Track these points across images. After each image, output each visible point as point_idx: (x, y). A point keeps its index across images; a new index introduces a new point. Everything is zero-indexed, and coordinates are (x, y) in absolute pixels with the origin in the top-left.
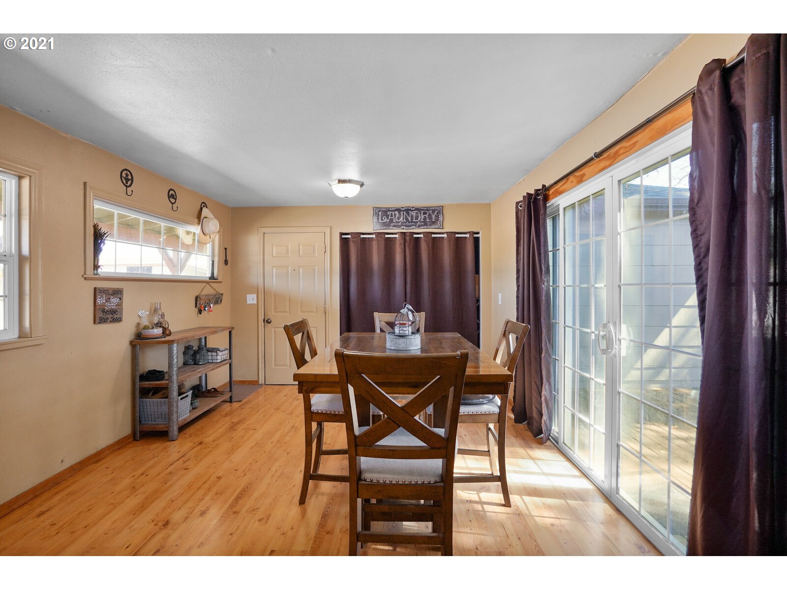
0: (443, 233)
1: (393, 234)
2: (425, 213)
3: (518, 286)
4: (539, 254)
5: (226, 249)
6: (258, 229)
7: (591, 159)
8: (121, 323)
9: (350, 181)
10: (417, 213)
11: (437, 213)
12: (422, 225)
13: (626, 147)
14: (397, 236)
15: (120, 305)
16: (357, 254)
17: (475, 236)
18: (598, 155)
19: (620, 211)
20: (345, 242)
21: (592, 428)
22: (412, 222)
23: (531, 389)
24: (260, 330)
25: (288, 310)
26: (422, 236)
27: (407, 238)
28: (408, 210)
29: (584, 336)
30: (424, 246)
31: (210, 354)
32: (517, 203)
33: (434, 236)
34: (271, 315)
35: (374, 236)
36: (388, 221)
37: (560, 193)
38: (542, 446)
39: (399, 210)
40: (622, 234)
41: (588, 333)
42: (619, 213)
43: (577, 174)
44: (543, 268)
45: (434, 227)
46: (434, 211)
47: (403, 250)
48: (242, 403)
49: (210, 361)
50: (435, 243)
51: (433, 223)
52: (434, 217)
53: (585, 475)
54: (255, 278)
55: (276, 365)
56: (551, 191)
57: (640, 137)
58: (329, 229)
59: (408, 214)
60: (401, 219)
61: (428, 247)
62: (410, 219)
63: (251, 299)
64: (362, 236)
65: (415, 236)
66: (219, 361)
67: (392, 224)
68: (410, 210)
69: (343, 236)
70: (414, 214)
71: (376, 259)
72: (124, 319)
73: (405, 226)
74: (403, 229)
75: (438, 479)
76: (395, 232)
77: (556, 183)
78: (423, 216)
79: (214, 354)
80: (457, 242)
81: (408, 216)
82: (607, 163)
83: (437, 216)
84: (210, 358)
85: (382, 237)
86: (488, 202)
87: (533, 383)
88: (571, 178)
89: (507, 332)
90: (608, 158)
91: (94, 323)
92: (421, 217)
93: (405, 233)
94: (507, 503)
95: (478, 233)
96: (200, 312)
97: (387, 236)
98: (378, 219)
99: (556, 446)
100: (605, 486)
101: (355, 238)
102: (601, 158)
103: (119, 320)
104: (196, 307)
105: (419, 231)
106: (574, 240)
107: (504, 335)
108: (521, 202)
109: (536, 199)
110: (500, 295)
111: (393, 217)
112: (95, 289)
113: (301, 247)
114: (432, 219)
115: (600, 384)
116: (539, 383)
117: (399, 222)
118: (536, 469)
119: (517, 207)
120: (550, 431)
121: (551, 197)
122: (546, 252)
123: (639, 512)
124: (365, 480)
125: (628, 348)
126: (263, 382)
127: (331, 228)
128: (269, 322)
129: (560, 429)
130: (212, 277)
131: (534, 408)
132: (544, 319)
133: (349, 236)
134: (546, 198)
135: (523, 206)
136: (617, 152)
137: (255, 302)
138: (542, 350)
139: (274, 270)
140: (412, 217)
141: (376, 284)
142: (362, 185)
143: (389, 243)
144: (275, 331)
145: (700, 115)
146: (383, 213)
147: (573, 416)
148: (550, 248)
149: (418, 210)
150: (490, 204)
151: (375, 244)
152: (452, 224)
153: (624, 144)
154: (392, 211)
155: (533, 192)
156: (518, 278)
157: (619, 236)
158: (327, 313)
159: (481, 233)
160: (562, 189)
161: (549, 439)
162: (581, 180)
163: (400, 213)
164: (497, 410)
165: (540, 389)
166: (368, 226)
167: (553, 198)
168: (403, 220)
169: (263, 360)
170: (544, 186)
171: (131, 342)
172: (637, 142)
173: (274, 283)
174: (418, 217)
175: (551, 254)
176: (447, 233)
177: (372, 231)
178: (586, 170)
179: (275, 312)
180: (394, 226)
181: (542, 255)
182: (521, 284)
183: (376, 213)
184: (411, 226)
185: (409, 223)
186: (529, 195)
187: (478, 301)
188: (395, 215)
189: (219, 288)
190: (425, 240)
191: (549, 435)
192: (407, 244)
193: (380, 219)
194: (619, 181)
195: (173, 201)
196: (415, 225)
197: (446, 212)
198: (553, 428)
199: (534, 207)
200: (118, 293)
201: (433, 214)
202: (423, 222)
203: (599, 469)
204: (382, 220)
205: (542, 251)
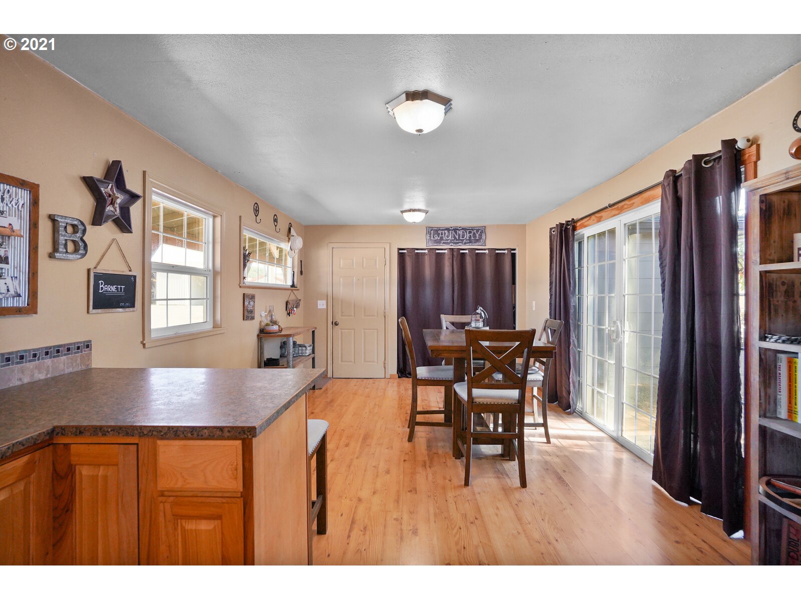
0: (485, 250)
1: (442, 249)
2: (470, 232)
3: (551, 295)
4: (569, 270)
5: (301, 261)
6: (328, 244)
7: (606, 208)
8: (254, 320)
9: (419, 210)
10: (463, 232)
11: (481, 232)
12: (468, 243)
13: (629, 205)
14: (446, 251)
15: (254, 306)
16: (412, 267)
17: (512, 252)
18: (611, 206)
19: (625, 244)
20: (401, 257)
21: (606, 396)
22: (459, 239)
23: (561, 375)
24: (329, 331)
25: (353, 314)
26: (467, 251)
27: (455, 254)
28: (455, 230)
29: (600, 331)
30: (469, 261)
31: (300, 348)
32: (551, 229)
33: (477, 251)
34: (338, 319)
35: (426, 251)
36: (439, 238)
37: (585, 226)
38: (570, 416)
39: (448, 229)
40: (626, 260)
41: (603, 329)
42: (624, 246)
43: (597, 215)
44: (572, 282)
45: (476, 244)
46: (477, 231)
47: (451, 263)
48: (322, 390)
49: (301, 355)
50: (478, 257)
51: (477, 241)
52: (477, 235)
53: (601, 430)
54: (325, 286)
55: (342, 361)
56: (578, 224)
57: (636, 200)
58: (388, 245)
59: (456, 233)
60: (450, 237)
61: (473, 261)
62: (457, 237)
63: (322, 304)
64: (416, 251)
65: (462, 251)
66: (307, 354)
67: (442, 242)
68: (458, 229)
69: (400, 251)
70: (461, 232)
71: (428, 271)
72: (255, 318)
73: (453, 243)
74: (452, 245)
75: (517, 402)
76: (444, 248)
77: (582, 219)
78: (468, 235)
79: (304, 348)
80: (497, 257)
81: (456, 235)
82: (617, 212)
83: (480, 235)
84: (300, 352)
85: (433, 252)
86: (524, 223)
87: (563, 370)
88: (593, 217)
89: (547, 328)
90: (617, 209)
91: (244, 319)
92: (467, 236)
93: (453, 249)
94: (549, 442)
95: (514, 250)
96: (289, 314)
97: (437, 251)
98: (430, 237)
99: (581, 415)
100: (614, 435)
101: (411, 253)
102: (613, 207)
103: (253, 318)
104: (286, 310)
105: (465, 247)
106: (594, 262)
107: (545, 329)
108: (554, 228)
109: (566, 228)
110: (534, 302)
111: (443, 236)
112: (244, 294)
113: (364, 260)
114: (476, 237)
115: (611, 364)
116: (568, 371)
117: (448, 240)
118: (567, 427)
119: (550, 232)
120: (576, 406)
121: (578, 228)
122: (574, 269)
123: (635, 444)
124: (476, 403)
125: (629, 337)
126: (331, 376)
127: (390, 244)
128: (336, 324)
129: (583, 406)
130: (293, 286)
131: (564, 389)
132: (572, 320)
133: (405, 251)
134: (574, 229)
135: (556, 231)
136: (623, 206)
137: (325, 307)
138: (570, 344)
139: (341, 280)
140: (459, 235)
141: (428, 293)
142: (427, 212)
143: (439, 257)
144: (342, 332)
145: (664, 198)
146: (435, 232)
147: (593, 390)
148: (577, 266)
149: (464, 229)
150: (526, 225)
151: (427, 258)
152: (493, 242)
153: (626, 202)
154: (442, 230)
155: (564, 222)
156: (551, 289)
157: (624, 262)
158: (386, 317)
159: (517, 249)
160: (586, 224)
161: (575, 412)
162: (599, 220)
163: (449, 232)
164: (541, 379)
165: (568, 374)
166: (420, 243)
167: (579, 229)
168: (452, 237)
169: (331, 357)
170: (573, 219)
171: (258, 335)
172: (634, 203)
173: (341, 291)
174: (464, 235)
175: (577, 271)
176: (488, 249)
177: (425, 247)
178: (603, 214)
179: (342, 315)
180: (444, 243)
181: (571, 272)
182: (553, 293)
183: (429, 232)
184: (458, 243)
185: (457, 240)
186: (562, 225)
187: (514, 307)
188: (445, 233)
189: (299, 295)
190: (470, 255)
191: (576, 408)
192: (455, 259)
193: (432, 237)
194: (625, 224)
195: (276, 223)
196: (462, 243)
197: (487, 230)
198: (578, 404)
199: (565, 235)
200: (252, 297)
201: (477, 233)
202: (468, 240)
203: (609, 424)
204: (434, 237)
205: (571, 269)
